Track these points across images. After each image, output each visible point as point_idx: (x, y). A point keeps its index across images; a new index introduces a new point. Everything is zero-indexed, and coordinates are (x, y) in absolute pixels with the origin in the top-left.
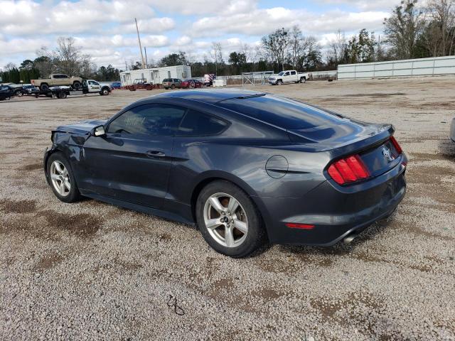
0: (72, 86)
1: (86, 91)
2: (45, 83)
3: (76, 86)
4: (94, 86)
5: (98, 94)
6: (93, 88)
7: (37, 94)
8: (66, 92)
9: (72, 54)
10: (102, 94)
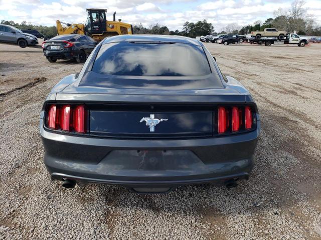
0: (278, 37)
1: (287, 42)
2: (260, 35)
3: (280, 38)
4: (294, 38)
5: (297, 45)
6: (293, 40)
7: (252, 41)
8: (272, 42)
9: (299, 13)
10: (299, 45)
